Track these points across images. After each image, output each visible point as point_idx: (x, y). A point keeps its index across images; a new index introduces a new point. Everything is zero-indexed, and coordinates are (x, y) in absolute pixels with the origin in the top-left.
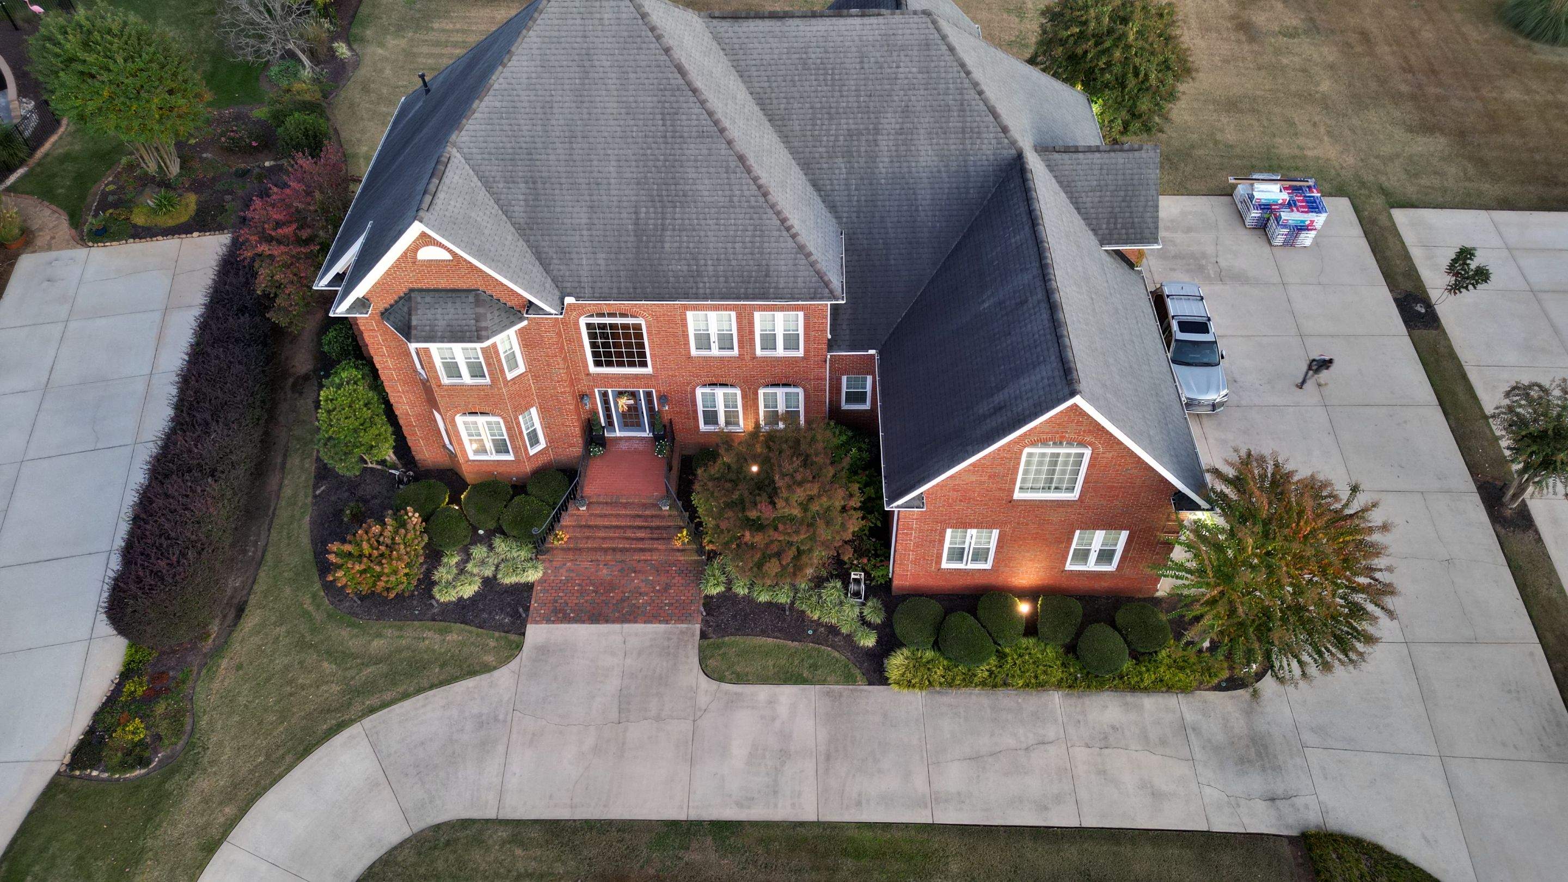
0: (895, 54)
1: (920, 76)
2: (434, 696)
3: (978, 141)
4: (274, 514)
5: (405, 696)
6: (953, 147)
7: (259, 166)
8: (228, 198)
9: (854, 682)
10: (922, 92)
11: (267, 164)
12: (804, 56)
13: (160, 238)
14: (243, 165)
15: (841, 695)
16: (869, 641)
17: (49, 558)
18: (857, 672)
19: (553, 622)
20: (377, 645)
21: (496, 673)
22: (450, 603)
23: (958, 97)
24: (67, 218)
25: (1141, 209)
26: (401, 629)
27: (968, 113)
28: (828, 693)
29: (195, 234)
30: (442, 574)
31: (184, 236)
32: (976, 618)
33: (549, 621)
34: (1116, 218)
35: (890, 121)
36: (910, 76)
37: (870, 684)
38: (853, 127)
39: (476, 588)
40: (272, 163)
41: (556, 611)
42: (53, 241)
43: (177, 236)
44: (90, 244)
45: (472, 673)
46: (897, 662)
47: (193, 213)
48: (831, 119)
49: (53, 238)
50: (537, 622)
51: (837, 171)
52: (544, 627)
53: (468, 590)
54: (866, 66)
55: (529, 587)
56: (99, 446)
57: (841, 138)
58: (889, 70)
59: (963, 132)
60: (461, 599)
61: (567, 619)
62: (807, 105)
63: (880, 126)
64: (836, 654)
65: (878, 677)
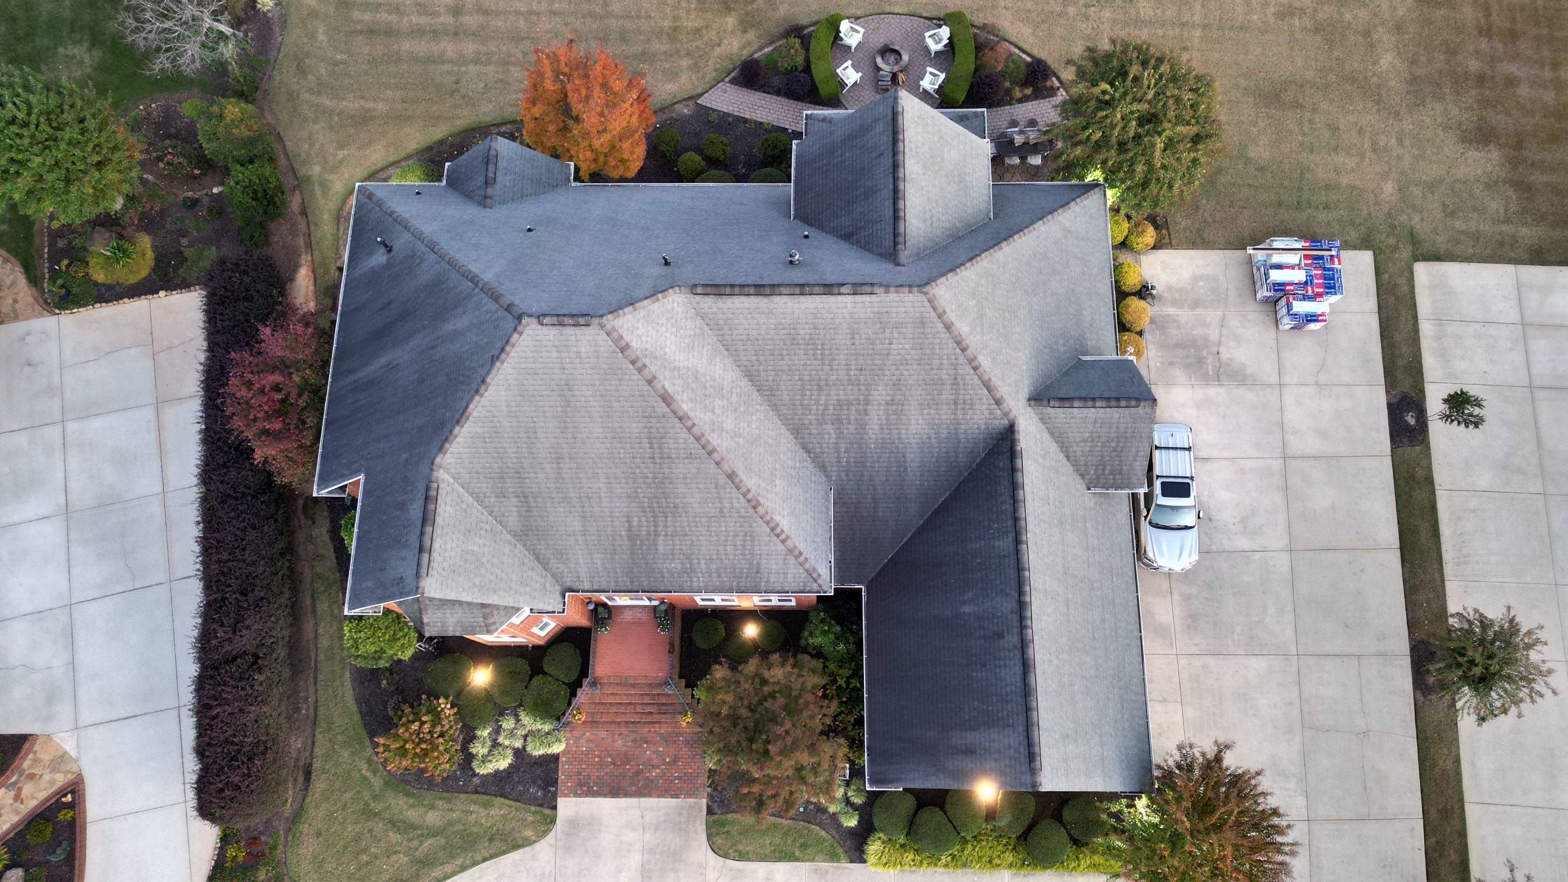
0: (888, 331)
1: (913, 352)
2: (487, 868)
3: (970, 412)
4: (316, 666)
5: (463, 868)
6: (944, 417)
7: (207, 195)
8: (184, 241)
9: (839, 861)
10: (915, 367)
11: (215, 190)
12: (793, 332)
13: (126, 300)
14: (190, 194)
15: (827, 873)
16: (851, 822)
17: (126, 715)
18: (840, 851)
19: (580, 796)
20: (432, 818)
21: (537, 846)
22: (489, 774)
23: (952, 372)
24: (22, 270)
25: (1131, 459)
26: (449, 801)
27: (962, 387)
28: (816, 871)
29: (162, 293)
30: (479, 749)
31: (151, 297)
32: (945, 812)
33: (577, 795)
34: (1105, 466)
35: (880, 394)
36: (903, 352)
37: (851, 862)
38: (843, 397)
39: (509, 761)
40: (220, 189)
41: (581, 784)
42: (17, 306)
43: (143, 297)
44: (57, 311)
45: (516, 847)
46: (874, 847)
47: (152, 264)
48: (820, 389)
49: (15, 301)
50: (566, 796)
51: (826, 436)
52: (572, 800)
53: (503, 763)
54: (857, 342)
55: (555, 758)
56: (137, 586)
57: (831, 407)
58: (881, 347)
59: (956, 404)
60: (497, 772)
61: (591, 793)
62: (796, 377)
63: (871, 398)
64: (823, 833)
65: (858, 855)
